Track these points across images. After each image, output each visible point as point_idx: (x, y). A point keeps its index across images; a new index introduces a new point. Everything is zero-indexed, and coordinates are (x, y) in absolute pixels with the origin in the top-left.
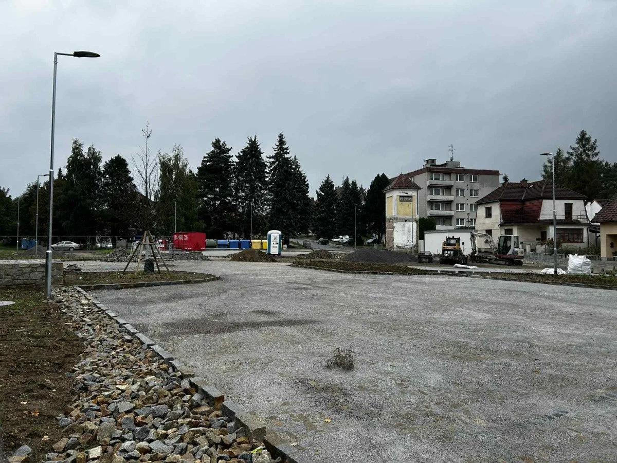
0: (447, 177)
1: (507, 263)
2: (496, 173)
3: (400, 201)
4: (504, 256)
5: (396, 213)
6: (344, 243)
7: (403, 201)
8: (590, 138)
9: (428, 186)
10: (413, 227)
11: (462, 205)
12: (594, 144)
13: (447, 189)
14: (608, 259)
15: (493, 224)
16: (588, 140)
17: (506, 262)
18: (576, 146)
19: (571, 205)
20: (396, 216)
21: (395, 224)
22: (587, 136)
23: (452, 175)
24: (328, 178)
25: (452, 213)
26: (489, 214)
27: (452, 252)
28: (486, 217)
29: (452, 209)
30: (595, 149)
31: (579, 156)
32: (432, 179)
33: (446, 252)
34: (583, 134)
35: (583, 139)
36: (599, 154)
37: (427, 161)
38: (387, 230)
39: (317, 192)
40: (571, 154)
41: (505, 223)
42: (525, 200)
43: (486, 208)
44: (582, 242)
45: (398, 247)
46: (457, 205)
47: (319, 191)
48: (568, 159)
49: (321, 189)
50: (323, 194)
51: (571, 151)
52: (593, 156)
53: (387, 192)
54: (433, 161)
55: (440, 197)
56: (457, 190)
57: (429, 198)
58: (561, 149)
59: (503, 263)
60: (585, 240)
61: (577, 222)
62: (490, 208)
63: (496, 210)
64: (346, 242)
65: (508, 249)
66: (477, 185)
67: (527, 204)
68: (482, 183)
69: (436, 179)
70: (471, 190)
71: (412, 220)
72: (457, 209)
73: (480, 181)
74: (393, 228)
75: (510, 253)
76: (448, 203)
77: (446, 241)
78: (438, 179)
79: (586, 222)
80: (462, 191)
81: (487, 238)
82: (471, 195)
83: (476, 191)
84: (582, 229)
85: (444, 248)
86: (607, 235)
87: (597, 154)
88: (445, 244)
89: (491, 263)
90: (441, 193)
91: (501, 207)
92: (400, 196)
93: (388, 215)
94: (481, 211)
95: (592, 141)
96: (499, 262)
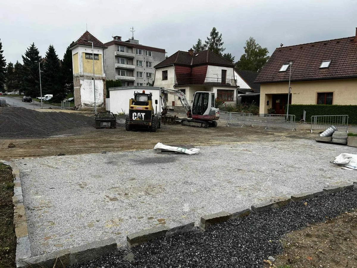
0: (130, 51)
1: (204, 125)
2: (163, 51)
3: (86, 58)
4: (200, 117)
5: (82, 70)
6: (47, 101)
7: (89, 58)
8: (218, 33)
9: (116, 56)
10: (100, 85)
11: (141, 73)
12: (220, 37)
13: (130, 59)
14: (265, 115)
15: (169, 85)
16: (217, 34)
17: (202, 123)
18: (210, 37)
19: (226, 71)
20: (82, 74)
21: (81, 82)
22: (216, 32)
23: (133, 49)
24: (33, 45)
25: (134, 78)
26: (165, 78)
27: (143, 114)
28: (163, 80)
29: (134, 75)
30: (221, 41)
31: (212, 45)
32: (118, 50)
33: (134, 114)
34: (214, 30)
35: (214, 33)
36: (223, 44)
37: (115, 38)
38: (74, 88)
39: (23, 57)
40: (207, 43)
41: (179, 84)
42: (194, 66)
43: (163, 72)
44: (233, 101)
45: (86, 105)
46: (138, 72)
47: (25, 56)
48: (206, 46)
49: (28, 54)
50: (29, 59)
51: (207, 41)
52: (220, 45)
53: (73, 49)
54: (119, 38)
55: (125, 66)
56: (137, 61)
57: (117, 65)
58: (200, 39)
59: (199, 125)
60: (235, 99)
61: (229, 85)
62: (167, 71)
63: (172, 73)
64: (50, 100)
65: (205, 108)
66: (151, 59)
67: (195, 69)
68: (154, 58)
69: (121, 51)
70: (147, 62)
71: (99, 79)
72: (138, 76)
73: (153, 56)
74: (80, 85)
75: (207, 113)
76: (131, 71)
77: (134, 98)
78: (123, 51)
79: (234, 85)
80: (141, 62)
81: (179, 95)
82: (147, 66)
83: (150, 63)
84: (233, 90)
85: (132, 107)
86: (266, 94)
87: (222, 44)
88: (133, 102)
89: (185, 125)
90: (125, 62)
91: (175, 70)
92: (86, 54)
93: (75, 73)
94: (159, 74)
95: (219, 35)
96: (194, 124)
